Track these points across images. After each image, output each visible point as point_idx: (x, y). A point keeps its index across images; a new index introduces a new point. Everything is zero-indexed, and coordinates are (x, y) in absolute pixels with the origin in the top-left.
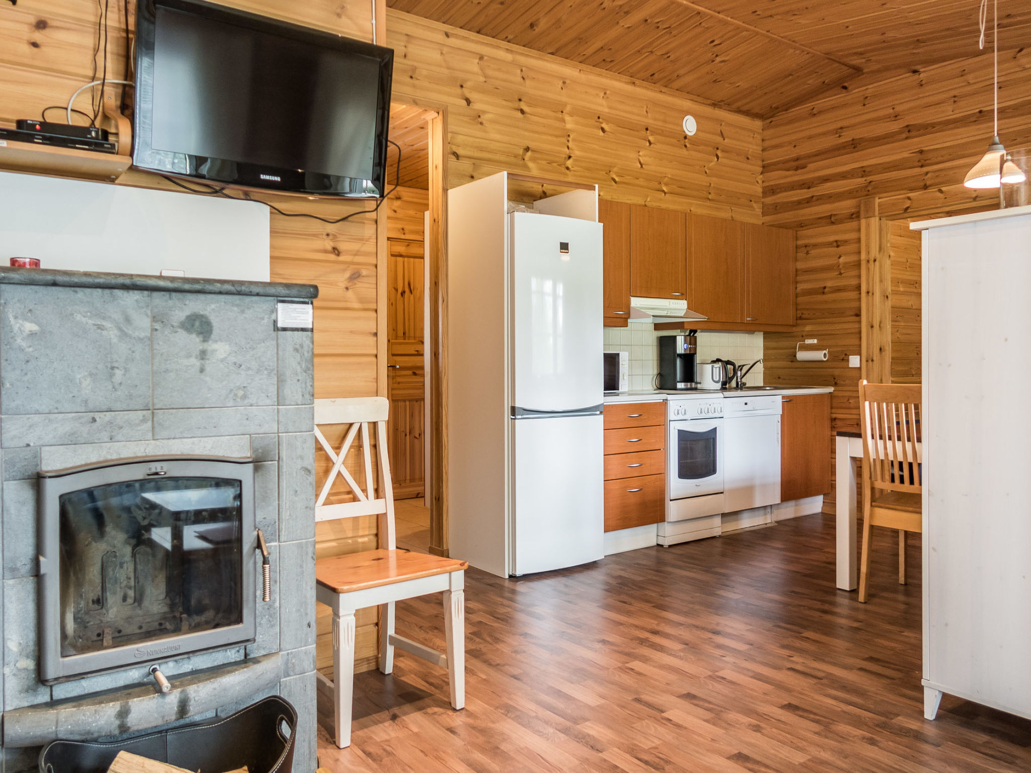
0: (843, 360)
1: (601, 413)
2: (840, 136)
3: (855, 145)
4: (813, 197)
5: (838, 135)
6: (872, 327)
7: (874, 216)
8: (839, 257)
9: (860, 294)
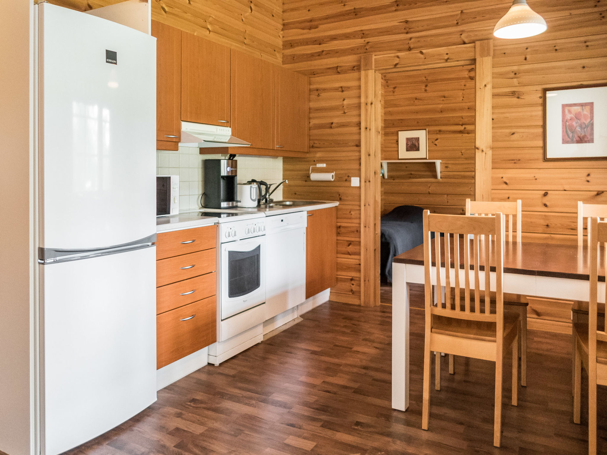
0: (346, 180)
1: (153, 244)
2: (344, 5)
3: (356, 13)
4: (323, 51)
5: (343, 5)
6: (369, 155)
7: (372, 69)
8: (344, 100)
9: (360, 129)
